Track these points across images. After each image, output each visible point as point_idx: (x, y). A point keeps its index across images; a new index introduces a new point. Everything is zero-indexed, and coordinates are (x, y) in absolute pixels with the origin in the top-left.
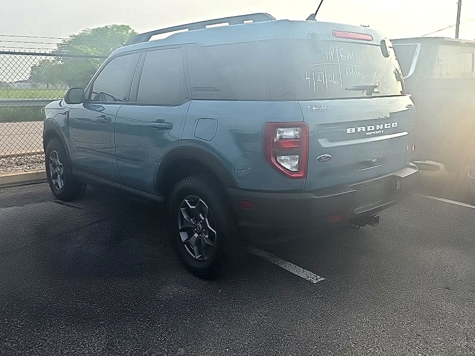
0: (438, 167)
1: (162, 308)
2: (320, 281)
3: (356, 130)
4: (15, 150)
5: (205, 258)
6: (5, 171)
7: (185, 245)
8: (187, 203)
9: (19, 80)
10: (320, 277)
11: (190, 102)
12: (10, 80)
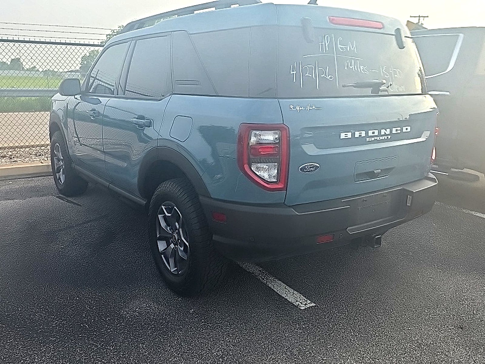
0: (477, 178)
1: (122, 326)
2: (309, 307)
3: (353, 135)
4: (40, 140)
5: (180, 273)
6: (22, 161)
7: (162, 255)
8: (163, 209)
9: (69, 70)
10: (310, 302)
11: (170, 96)
12: (61, 70)
